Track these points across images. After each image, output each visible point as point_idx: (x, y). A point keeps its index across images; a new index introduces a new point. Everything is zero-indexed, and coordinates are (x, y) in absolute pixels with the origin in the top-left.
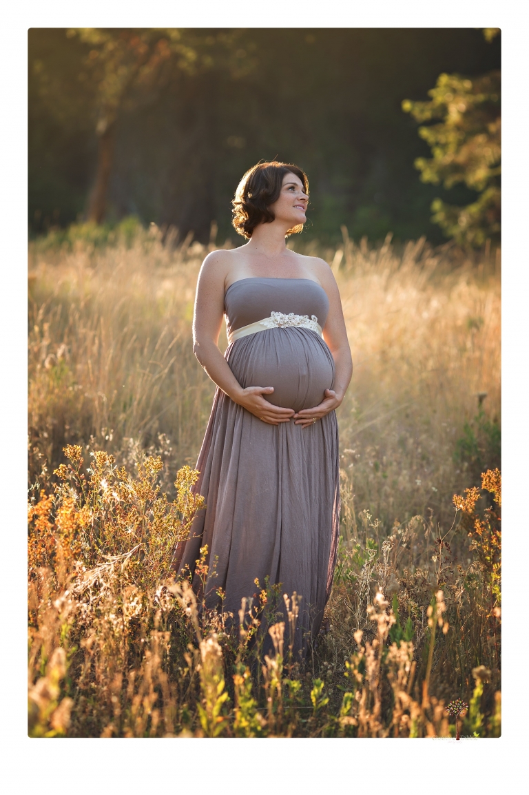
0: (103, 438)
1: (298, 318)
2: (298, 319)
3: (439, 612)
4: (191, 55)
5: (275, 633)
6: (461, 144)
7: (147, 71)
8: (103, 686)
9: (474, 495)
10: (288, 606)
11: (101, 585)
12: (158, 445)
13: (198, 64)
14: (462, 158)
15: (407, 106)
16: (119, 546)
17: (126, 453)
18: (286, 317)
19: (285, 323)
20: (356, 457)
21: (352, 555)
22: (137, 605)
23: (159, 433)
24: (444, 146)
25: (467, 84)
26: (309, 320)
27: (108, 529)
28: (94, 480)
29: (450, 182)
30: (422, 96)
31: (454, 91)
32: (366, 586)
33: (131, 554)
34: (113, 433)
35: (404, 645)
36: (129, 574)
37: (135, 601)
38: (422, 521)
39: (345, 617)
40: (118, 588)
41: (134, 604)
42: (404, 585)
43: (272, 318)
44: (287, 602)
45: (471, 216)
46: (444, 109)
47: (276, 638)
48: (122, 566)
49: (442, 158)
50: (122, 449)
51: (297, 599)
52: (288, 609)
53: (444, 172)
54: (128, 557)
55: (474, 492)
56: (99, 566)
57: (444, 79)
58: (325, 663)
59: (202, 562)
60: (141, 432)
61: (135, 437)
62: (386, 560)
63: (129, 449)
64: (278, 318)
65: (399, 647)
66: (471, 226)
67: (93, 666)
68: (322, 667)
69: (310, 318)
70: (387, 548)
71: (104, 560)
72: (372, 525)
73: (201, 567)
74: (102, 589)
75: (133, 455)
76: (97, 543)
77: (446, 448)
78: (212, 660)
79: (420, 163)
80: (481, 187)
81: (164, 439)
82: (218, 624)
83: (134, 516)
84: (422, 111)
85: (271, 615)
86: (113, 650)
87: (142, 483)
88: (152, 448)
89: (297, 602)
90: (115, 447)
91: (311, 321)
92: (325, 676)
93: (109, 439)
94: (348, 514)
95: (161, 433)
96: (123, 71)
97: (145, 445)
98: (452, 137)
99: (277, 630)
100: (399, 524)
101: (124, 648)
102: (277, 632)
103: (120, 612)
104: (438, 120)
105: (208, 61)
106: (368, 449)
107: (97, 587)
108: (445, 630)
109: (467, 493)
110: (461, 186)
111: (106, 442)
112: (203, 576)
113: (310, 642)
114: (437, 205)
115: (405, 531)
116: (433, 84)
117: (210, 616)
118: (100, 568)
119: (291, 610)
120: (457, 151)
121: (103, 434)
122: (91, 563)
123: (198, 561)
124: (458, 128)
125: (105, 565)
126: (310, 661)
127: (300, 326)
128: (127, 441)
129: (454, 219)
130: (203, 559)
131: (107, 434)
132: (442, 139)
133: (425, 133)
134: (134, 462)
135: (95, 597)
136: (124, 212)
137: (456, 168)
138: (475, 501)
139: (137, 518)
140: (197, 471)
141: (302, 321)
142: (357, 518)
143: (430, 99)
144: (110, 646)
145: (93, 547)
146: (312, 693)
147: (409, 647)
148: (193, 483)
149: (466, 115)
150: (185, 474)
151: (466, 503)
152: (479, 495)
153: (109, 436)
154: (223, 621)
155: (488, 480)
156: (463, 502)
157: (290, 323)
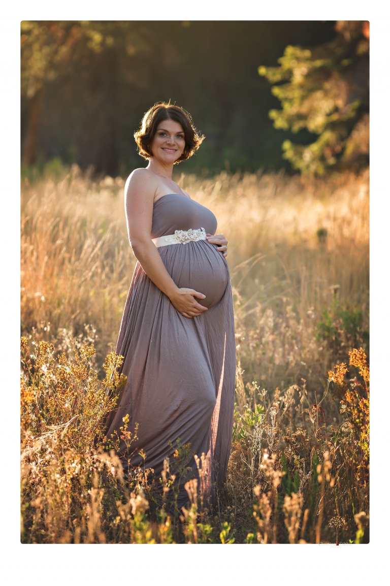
0: (42, 329)
2: (195, 234)
3: (326, 469)
4: (97, 37)
5: (190, 488)
6: (303, 98)
7: (64, 50)
8: (51, 533)
9: (342, 369)
10: (198, 465)
11: (46, 450)
12: (85, 334)
13: (103, 44)
14: (304, 109)
15: (262, 71)
16: (59, 417)
17: (60, 341)
18: (186, 233)
19: (186, 240)
20: (241, 339)
21: (244, 419)
22: (76, 466)
23: (85, 325)
24: (291, 101)
25: (307, 53)
27: (51, 403)
28: (38, 364)
29: (296, 127)
30: (274, 63)
31: (298, 59)
32: (258, 444)
33: (69, 424)
34: (50, 325)
35: (295, 496)
36: (69, 439)
37: (75, 463)
38: (298, 390)
39: (240, 467)
40: (61, 451)
41: (74, 465)
42: (288, 441)
44: (198, 461)
45: (313, 153)
46: (290, 73)
47: (191, 492)
48: (62, 434)
49: (290, 109)
50: (58, 337)
52: (198, 467)
53: (291, 120)
54: (68, 425)
55: (342, 367)
56: (43, 435)
57: (290, 50)
58: (228, 507)
59: (125, 429)
60: (72, 324)
61: (68, 328)
62: (273, 422)
63: (63, 338)
64: (180, 235)
65: (291, 497)
66: (313, 160)
67: (42, 516)
68: (226, 511)
70: (274, 413)
71: (47, 430)
72: (260, 394)
73: (125, 433)
74: (48, 452)
75: (67, 341)
76: (42, 415)
77: (310, 330)
78: (141, 513)
79: (273, 114)
80: (320, 131)
81: (90, 328)
82: (142, 479)
83: (70, 391)
84: (274, 74)
85: (183, 470)
86: (58, 503)
87: (79, 366)
88: (81, 336)
90: (53, 336)
92: (229, 517)
93: (47, 330)
94: (239, 386)
95: (87, 325)
96: (46, 50)
97: (76, 334)
98: (296, 94)
99: (192, 486)
100: (279, 392)
101: (67, 501)
102: (191, 486)
103: (63, 472)
104: (285, 81)
105: (110, 41)
106: (251, 333)
107: (43, 451)
108: (332, 484)
109: (336, 369)
110: (304, 130)
111: (45, 332)
112: (127, 441)
113: (216, 491)
114: (287, 145)
115: (285, 398)
116: (282, 54)
118: (44, 437)
119: (201, 467)
120: (301, 104)
121: (42, 326)
122: (38, 431)
123: (121, 428)
124: (301, 86)
125: (48, 434)
126: (217, 507)
128: (62, 331)
129: (300, 155)
131: (45, 326)
132: (290, 94)
133: (276, 91)
134: (68, 348)
135: (41, 460)
136: (49, 156)
137: (301, 117)
138: (344, 375)
139: (73, 394)
140: (122, 356)
142: (245, 388)
143: (279, 65)
144: (56, 500)
145: (39, 418)
146: (221, 536)
147: (299, 498)
148: (119, 366)
149: (307, 76)
150: (112, 359)
151: (337, 376)
152: (347, 369)
153: (47, 327)
154: (146, 476)
155: (354, 357)
156: (334, 375)
157: (189, 238)
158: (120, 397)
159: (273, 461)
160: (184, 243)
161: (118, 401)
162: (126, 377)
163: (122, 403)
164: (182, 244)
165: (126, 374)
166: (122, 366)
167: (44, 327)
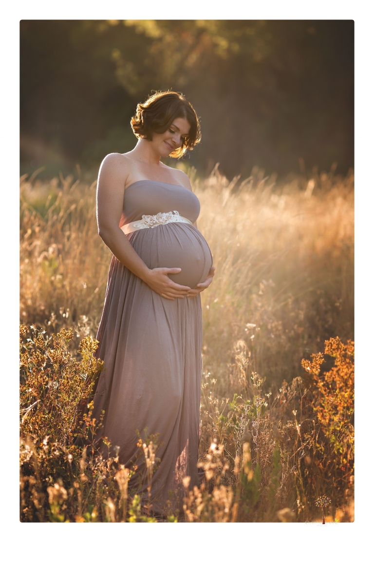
0: (61, 316)
1: (165, 215)
2: (164, 217)
9: (319, 359)
10: (146, 454)
18: (155, 217)
19: (154, 224)
26: (173, 215)
33: (30, 409)
34: (68, 312)
43: (143, 220)
44: (146, 450)
48: (23, 419)
51: (153, 448)
52: (146, 457)
54: (29, 411)
55: (319, 357)
59: (89, 416)
62: (258, 414)
64: (148, 220)
69: (174, 214)
82: (104, 468)
89: (153, 451)
91: (175, 215)
93: (65, 316)
102: (122, 477)
108: (250, 477)
109: (313, 358)
111: (63, 319)
112: (92, 428)
117: (97, 461)
119: (149, 456)
121: (61, 312)
123: (86, 415)
127: (168, 222)
130: (90, 413)
131: (65, 312)
138: (320, 365)
140: (97, 341)
141: (168, 218)
150: (87, 344)
151: (313, 366)
152: (323, 359)
153: (66, 314)
154: (108, 466)
155: (330, 347)
156: (310, 365)
157: (158, 222)
158: (96, 383)
159: (220, 452)
160: (152, 227)
161: (95, 387)
162: (103, 362)
163: (98, 389)
164: (150, 228)
165: (102, 359)
166: (97, 350)
167: (63, 313)
